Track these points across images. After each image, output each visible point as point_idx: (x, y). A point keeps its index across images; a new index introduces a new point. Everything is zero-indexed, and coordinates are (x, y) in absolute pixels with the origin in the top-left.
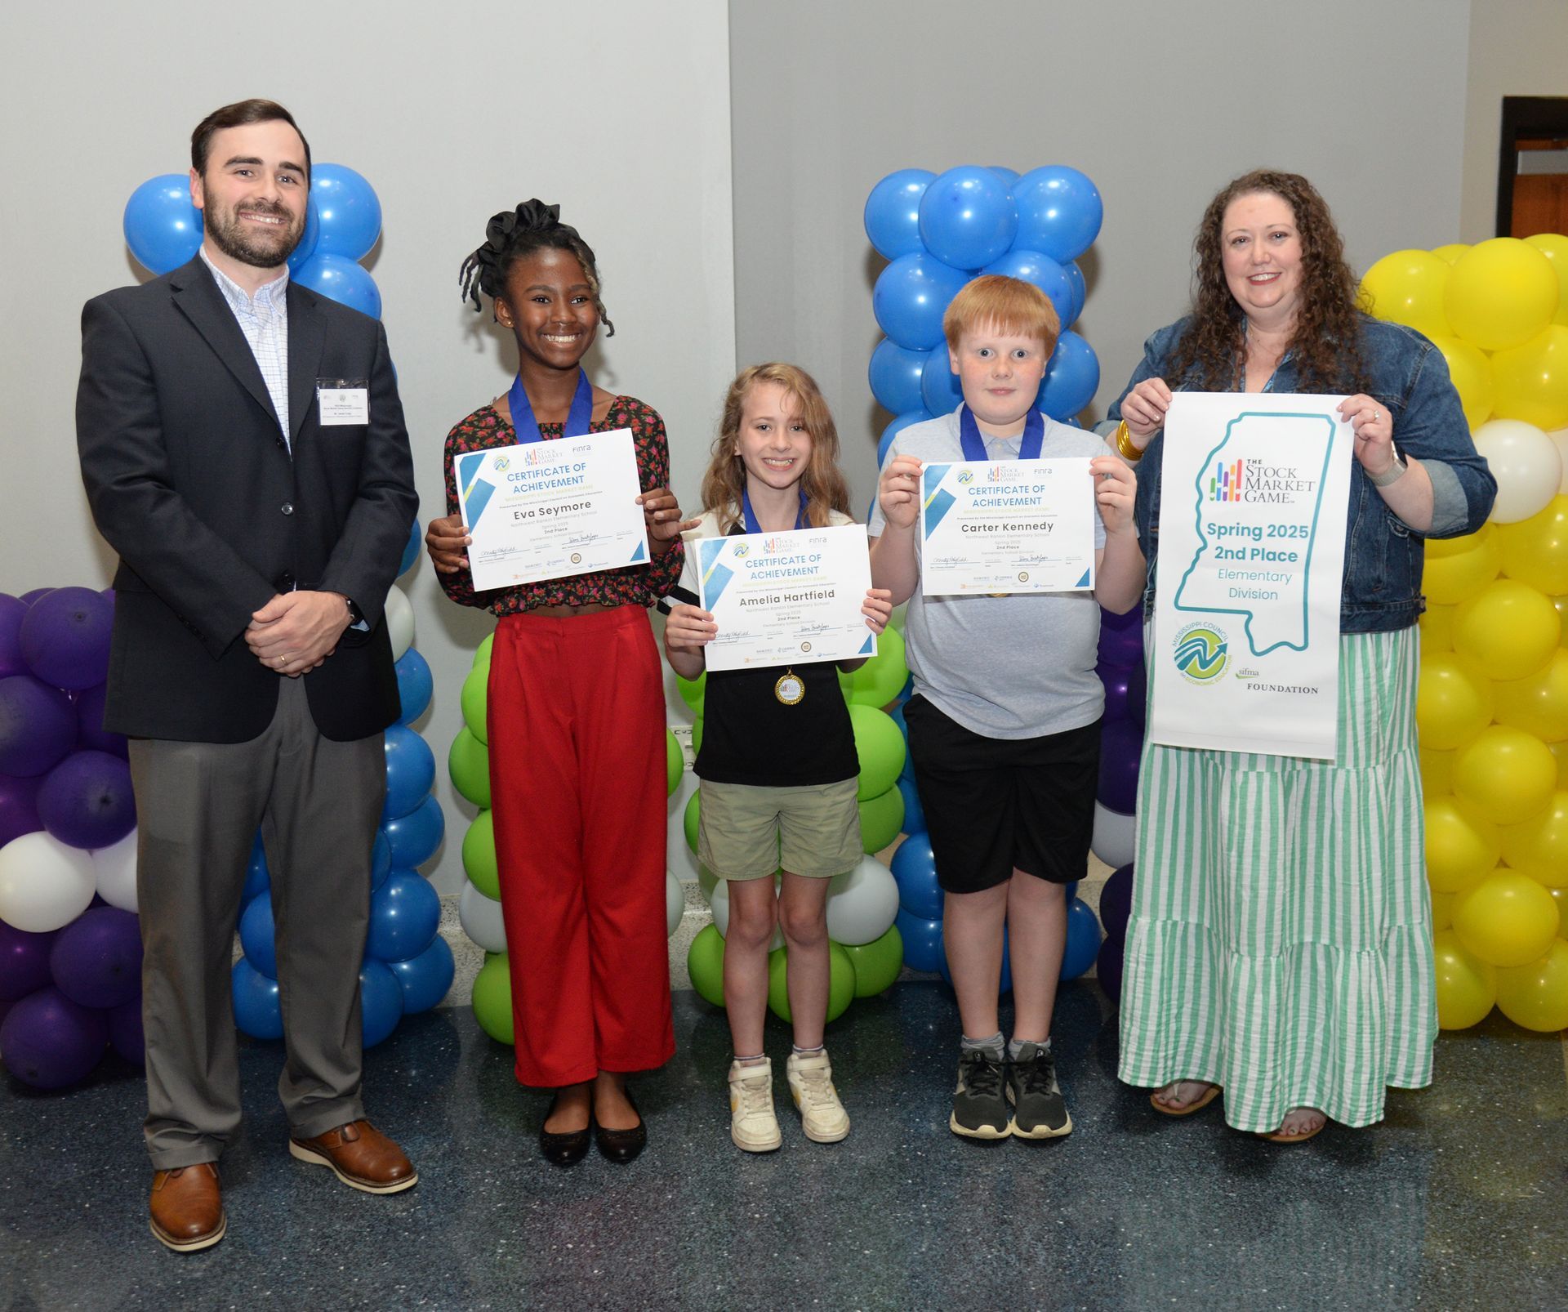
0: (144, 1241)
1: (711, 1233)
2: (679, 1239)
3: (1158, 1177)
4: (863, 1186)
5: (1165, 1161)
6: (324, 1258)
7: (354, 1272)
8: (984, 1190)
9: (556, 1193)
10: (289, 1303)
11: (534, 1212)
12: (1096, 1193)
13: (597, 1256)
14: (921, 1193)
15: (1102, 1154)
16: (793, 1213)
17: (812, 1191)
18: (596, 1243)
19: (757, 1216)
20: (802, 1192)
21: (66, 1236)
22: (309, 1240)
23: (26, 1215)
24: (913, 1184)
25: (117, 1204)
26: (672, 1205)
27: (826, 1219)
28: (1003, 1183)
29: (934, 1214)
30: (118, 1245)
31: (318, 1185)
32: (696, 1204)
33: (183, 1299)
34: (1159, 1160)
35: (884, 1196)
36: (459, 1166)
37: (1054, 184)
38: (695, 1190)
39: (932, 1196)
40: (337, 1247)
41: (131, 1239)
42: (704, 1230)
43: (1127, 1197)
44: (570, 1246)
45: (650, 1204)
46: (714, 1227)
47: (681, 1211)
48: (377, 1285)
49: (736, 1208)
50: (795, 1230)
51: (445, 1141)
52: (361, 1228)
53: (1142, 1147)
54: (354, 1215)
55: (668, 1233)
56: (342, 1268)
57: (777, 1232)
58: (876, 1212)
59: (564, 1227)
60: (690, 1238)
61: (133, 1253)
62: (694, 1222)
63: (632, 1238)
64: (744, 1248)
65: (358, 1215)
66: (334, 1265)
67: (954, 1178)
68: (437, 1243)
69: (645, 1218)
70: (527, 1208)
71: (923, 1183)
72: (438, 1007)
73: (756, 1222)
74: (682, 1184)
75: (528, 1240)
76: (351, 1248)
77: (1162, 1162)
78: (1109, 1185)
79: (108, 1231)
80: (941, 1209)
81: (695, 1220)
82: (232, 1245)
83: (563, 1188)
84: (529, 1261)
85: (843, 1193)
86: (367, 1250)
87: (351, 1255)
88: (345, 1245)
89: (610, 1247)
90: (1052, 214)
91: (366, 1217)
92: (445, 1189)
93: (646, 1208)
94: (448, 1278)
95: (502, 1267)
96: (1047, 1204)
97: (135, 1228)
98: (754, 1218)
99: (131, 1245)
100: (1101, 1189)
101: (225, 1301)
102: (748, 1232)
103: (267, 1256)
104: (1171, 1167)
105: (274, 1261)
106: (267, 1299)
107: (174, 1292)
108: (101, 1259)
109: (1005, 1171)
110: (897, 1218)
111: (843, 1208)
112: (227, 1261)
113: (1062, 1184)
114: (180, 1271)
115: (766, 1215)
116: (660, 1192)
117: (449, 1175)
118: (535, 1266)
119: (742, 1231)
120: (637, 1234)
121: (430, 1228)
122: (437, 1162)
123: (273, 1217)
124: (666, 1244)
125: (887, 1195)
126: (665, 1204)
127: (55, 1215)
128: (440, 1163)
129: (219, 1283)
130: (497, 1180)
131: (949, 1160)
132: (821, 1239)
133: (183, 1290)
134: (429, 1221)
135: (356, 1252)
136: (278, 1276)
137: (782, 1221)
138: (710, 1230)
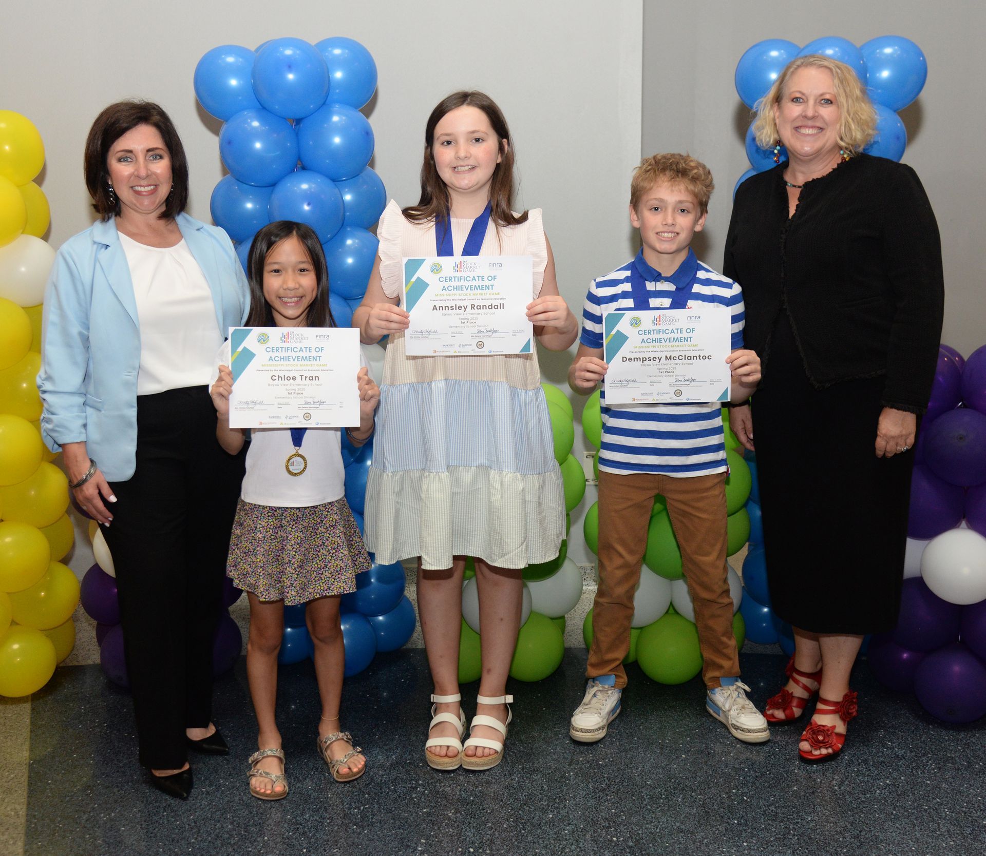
0: (172, 814)
3: (937, 838)
4: (699, 822)
5: (944, 825)
6: (294, 841)
8: (794, 835)
9: (468, 804)
11: (449, 819)
12: (885, 848)
14: (744, 832)
15: (892, 813)
16: (642, 839)
17: (659, 822)
18: (491, 849)
19: (615, 839)
20: (652, 822)
21: (122, 804)
22: (286, 826)
23: (99, 784)
24: (738, 824)
26: (551, 823)
27: (667, 847)
28: (809, 830)
30: (155, 815)
31: (299, 781)
32: (569, 824)
34: (939, 824)
35: (714, 833)
36: (401, 776)
38: (570, 812)
39: (753, 836)
40: (304, 833)
41: (165, 811)
42: (573, 847)
44: (472, 850)
45: (535, 821)
46: (581, 845)
47: (557, 829)
49: (599, 832)
51: (394, 754)
52: (323, 819)
53: (925, 811)
54: (320, 808)
55: (545, 847)
56: (305, 850)
58: (707, 845)
59: (469, 834)
60: (562, 852)
61: (163, 823)
62: (566, 839)
63: (518, 848)
65: (323, 808)
66: (299, 848)
67: (770, 822)
68: (375, 838)
69: (530, 832)
70: (444, 814)
71: (746, 824)
72: (405, 647)
73: (613, 844)
74: (562, 806)
75: (441, 842)
76: (314, 835)
77: (941, 826)
78: (896, 842)
79: (150, 803)
80: (758, 848)
81: (568, 838)
82: (232, 823)
83: (473, 801)
85: (683, 827)
86: (325, 838)
87: (313, 840)
88: (310, 832)
91: (328, 811)
92: (388, 793)
93: (532, 824)
97: (168, 803)
98: (612, 841)
99: (163, 816)
100: (889, 845)
103: (254, 835)
104: (949, 831)
105: (258, 839)
108: (141, 825)
109: (812, 820)
111: (681, 840)
112: (226, 836)
113: (857, 837)
115: (622, 839)
116: (544, 811)
117: (392, 782)
120: (522, 845)
121: (372, 824)
122: (385, 771)
125: (717, 832)
126: (546, 822)
127: (117, 787)
128: (388, 771)
130: (426, 789)
131: (768, 806)
134: (372, 818)
135: (317, 838)
136: (259, 851)
137: (633, 845)
138: (578, 847)
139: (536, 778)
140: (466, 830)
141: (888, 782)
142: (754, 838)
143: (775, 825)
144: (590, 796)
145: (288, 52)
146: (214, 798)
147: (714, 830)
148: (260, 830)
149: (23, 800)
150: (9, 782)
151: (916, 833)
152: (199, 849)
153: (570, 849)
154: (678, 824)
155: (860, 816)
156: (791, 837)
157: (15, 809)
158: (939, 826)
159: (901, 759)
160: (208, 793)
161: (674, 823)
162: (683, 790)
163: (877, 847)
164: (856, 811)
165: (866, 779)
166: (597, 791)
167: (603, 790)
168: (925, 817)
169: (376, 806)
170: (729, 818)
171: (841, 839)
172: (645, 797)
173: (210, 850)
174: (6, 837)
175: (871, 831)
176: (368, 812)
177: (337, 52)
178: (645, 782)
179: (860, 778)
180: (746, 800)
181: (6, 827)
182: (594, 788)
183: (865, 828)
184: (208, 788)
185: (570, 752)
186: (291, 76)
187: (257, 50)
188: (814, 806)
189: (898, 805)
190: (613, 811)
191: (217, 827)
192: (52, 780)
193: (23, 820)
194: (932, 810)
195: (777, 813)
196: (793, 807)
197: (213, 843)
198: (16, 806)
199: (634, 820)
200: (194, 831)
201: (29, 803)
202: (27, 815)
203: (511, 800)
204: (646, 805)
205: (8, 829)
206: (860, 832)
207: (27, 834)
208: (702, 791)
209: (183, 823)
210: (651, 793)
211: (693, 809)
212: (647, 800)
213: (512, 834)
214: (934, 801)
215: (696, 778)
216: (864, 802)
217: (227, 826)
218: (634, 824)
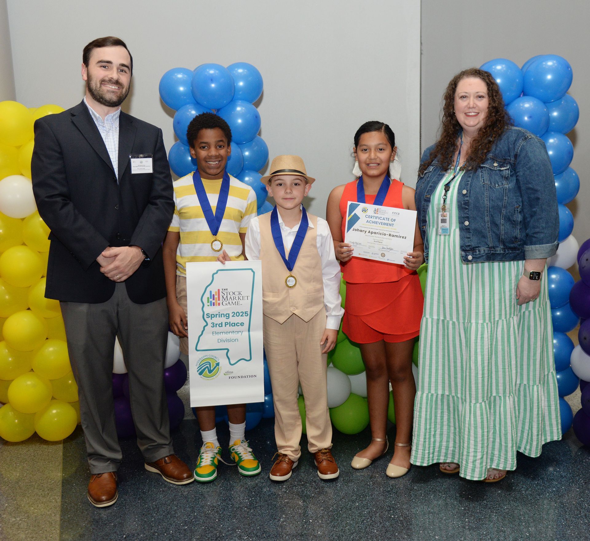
1: (371, 521)
2: (357, 523)
3: (578, 519)
4: (442, 508)
6: (211, 515)
7: (221, 523)
9: (310, 498)
10: (193, 532)
12: (547, 523)
13: (321, 526)
14: (467, 514)
16: (408, 516)
17: (419, 508)
18: (322, 521)
19: (393, 516)
20: (415, 508)
22: (207, 508)
24: (464, 510)
25: (137, 485)
26: (357, 507)
28: (505, 514)
29: (471, 524)
30: (133, 502)
32: (367, 508)
33: (153, 526)
35: (449, 514)
37: (550, 63)
39: (471, 516)
40: (217, 512)
41: (139, 500)
42: (369, 520)
43: (561, 526)
44: (311, 521)
45: (348, 507)
46: (373, 519)
47: (360, 511)
48: (229, 529)
49: (384, 512)
50: (407, 524)
52: (228, 505)
53: (574, 504)
55: (353, 519)
56: (217, 520)
57: (400, 524)
59: (310, 513)
60: (362, 523)
61: (138, 506)
62: (365, 516)
63: (338, 520)
64: (384, 529)
65: (228, 499)
67: (483, 509)
68: (257, 514)
69: (345, 512)
71: (469, 510)
73: (392, 519)
74: (364, 499)
75: (294, 516)
77: (582, 512)
78: (554, 520)
79: (131, 496)
80: (474, 522)
82: (176, 506)
83: (314, 496)
84: (292, 525)
86: (229, 514)
87: (222, 515)
88: (220, 511)
89: (327, 523)
90: (549, 77)
91: (231, 500)
92: (265, 492)
93: (346, 508)
94: (258, 529)
95: (281, 526)
96: (523, 525)
98: (391, 517)
99: (138, 502)
100: (550, 521)
101: (169, 529)
102: (387, 523)
104: (585, 515)
105: (191, 514)
106: (185, 530)
107: (150, 523)
108: (126, 507)
109: (507, 508)
110: (453, 524)
111: (430, 517)
112: (174, 513)
114: (155, 515)
115: (396, 516)
116: (354, 502)
117: (268, 486)
118: (294, 528)
119: (385, 522)
120: (340, 519)
121: (256, 507)
123: (195, 496)
124: (351, 524)
125: (451, 514)
126: (354, 507)
128: (266, 481)
129: (168, 521)
130: (287, 490)
132: (418, 529)
133: (154, 523)
134: (256, 504)
135: (224, 514)
136: (192, 520)
137: (403, 519)
138: (371, 520)
139: (350, 485)
140: (309, 511)
141: (554, 489)
142: (472, 517)
143: (485, 511)
144: (381, 494)
145: (212, 72)
146: (167, 494)
147: (450, 512)
148: (192, 510)
149: (60, 494)
150: (51, 485)
151: (566, 516)
152: (158, 519)
153: (367, 521)
154: (429, 509)
155: (535, 507)
156: (494, 517)
157: (55, 498)
158: (580, 512)
159: (564, 478)
160: (163, 491)
161: (428, 509)
162: (434, 492)
163: (543, 523)
164: (533, 504)
165: (542, 488)
166: (385, 492)
167: (388, 492)
168: (573, 508)
169: (258, 498)
170: (459, 507)
171: (522, 518)
172: (412, 495)
173: (164, 520)
174: (50, 512)
175: (541, 514)
176: (254, 501)
177: (240, 71)
178: (413, 488)
179: (538, 487)
180: (470, 498)
181: (50, 508)
182: (383, 491)
183: (537, 512)
184: (163, 489)
185: (371, 472)
186: (213, 85)
187: (194, 71)
188: (509, 501)
189: (558, 501)
190: (393, 502)
191: (168, 508)
192: (76, 484)
193: (59, 504)
194: (577, 504)
195: (487, 504)
196: (497, 502)
197: (166, 516)
198: (56, 497)
199: (405, 507)
200: (155, 510)
201: (63, 496)
202: (62, 501)
203: (335, 496)
204: (412, 499)
205: (51, 508)
206: (534, 515)
207: (62, 511)
208: (445, 493)
209: (149, 506)
210: (416, 493)
211: (439, 502)
212: (413, 497)
213: (334, 513)
214: (580, 500)
215: (442, 486)
216: (538, 499)
217: (174, 508)
218: (404, 509)
